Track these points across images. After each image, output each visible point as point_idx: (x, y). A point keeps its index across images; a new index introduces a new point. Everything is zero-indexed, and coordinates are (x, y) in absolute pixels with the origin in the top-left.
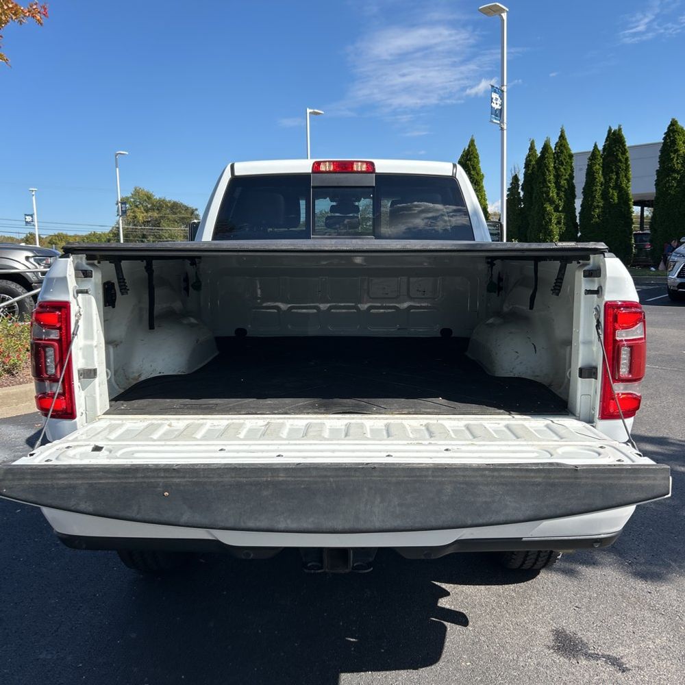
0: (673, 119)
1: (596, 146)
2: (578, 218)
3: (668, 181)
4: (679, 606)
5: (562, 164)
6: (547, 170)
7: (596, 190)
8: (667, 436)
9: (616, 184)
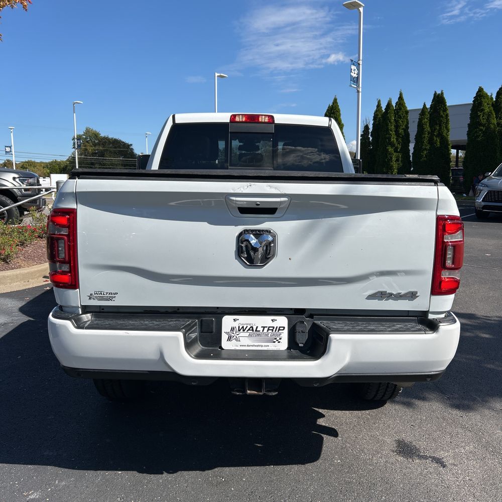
0: (480, 87)
1: (425, 105)
2: (411, 157)
3: (476, 132)
4: (482, 426)
5: (401, 118)
6: (390, 122)
7: (425, 137)
8: (474, 313)
9: (439, 133)
